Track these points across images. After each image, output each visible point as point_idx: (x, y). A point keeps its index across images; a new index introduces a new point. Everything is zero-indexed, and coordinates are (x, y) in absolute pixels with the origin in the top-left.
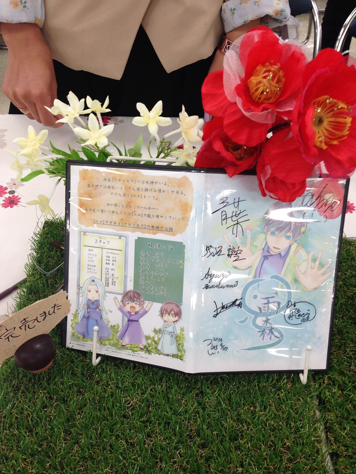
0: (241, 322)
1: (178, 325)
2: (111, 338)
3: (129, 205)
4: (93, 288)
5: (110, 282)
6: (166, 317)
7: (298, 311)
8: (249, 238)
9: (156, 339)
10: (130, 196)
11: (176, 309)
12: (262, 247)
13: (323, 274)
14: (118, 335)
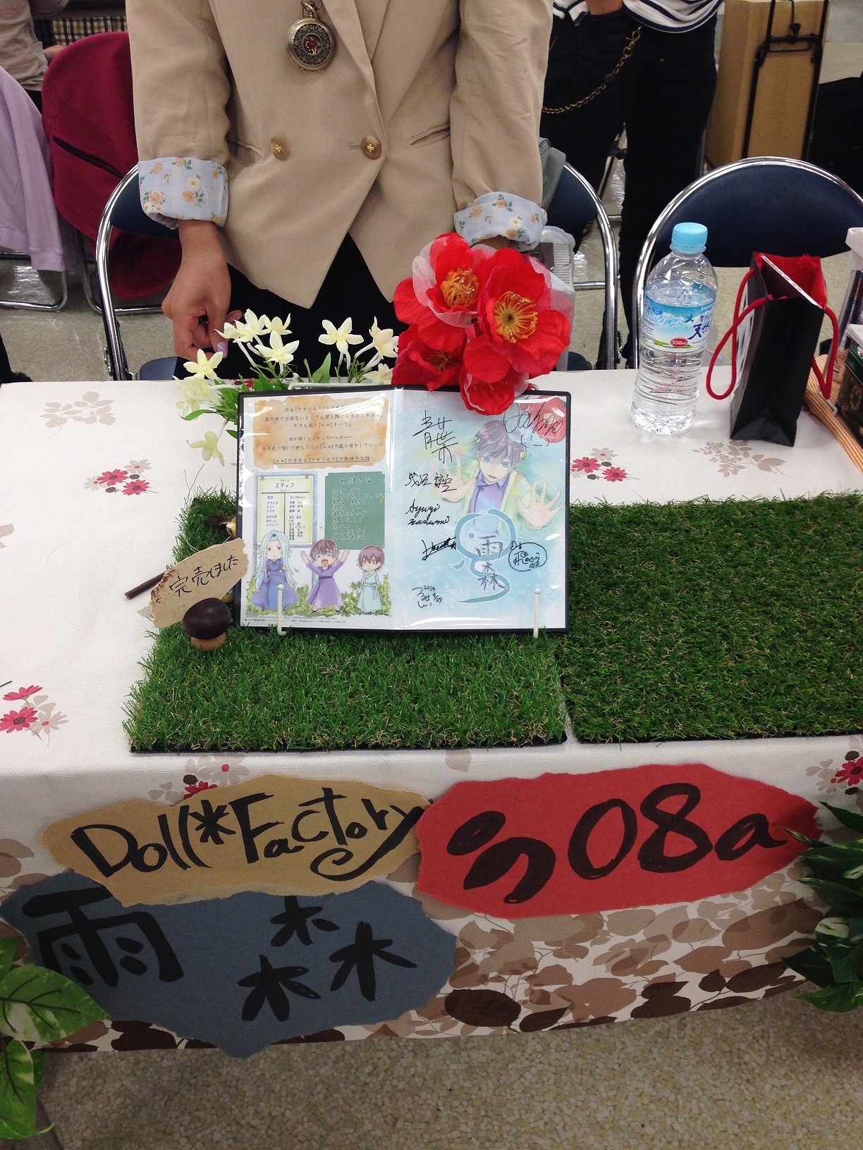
0: (456, 567)
1: (381, 573)
2: (298, 605)
3: (316, 437)
4: (274, 545)
5: (296, 534)
6: (367, 566)
7: (526, 554)
8: (459, 465)
9: (355, 596)
10: (318, 425)
11: (377, 554)
12: (476, 475)
13: (551, 509)
14: (307, 599)
